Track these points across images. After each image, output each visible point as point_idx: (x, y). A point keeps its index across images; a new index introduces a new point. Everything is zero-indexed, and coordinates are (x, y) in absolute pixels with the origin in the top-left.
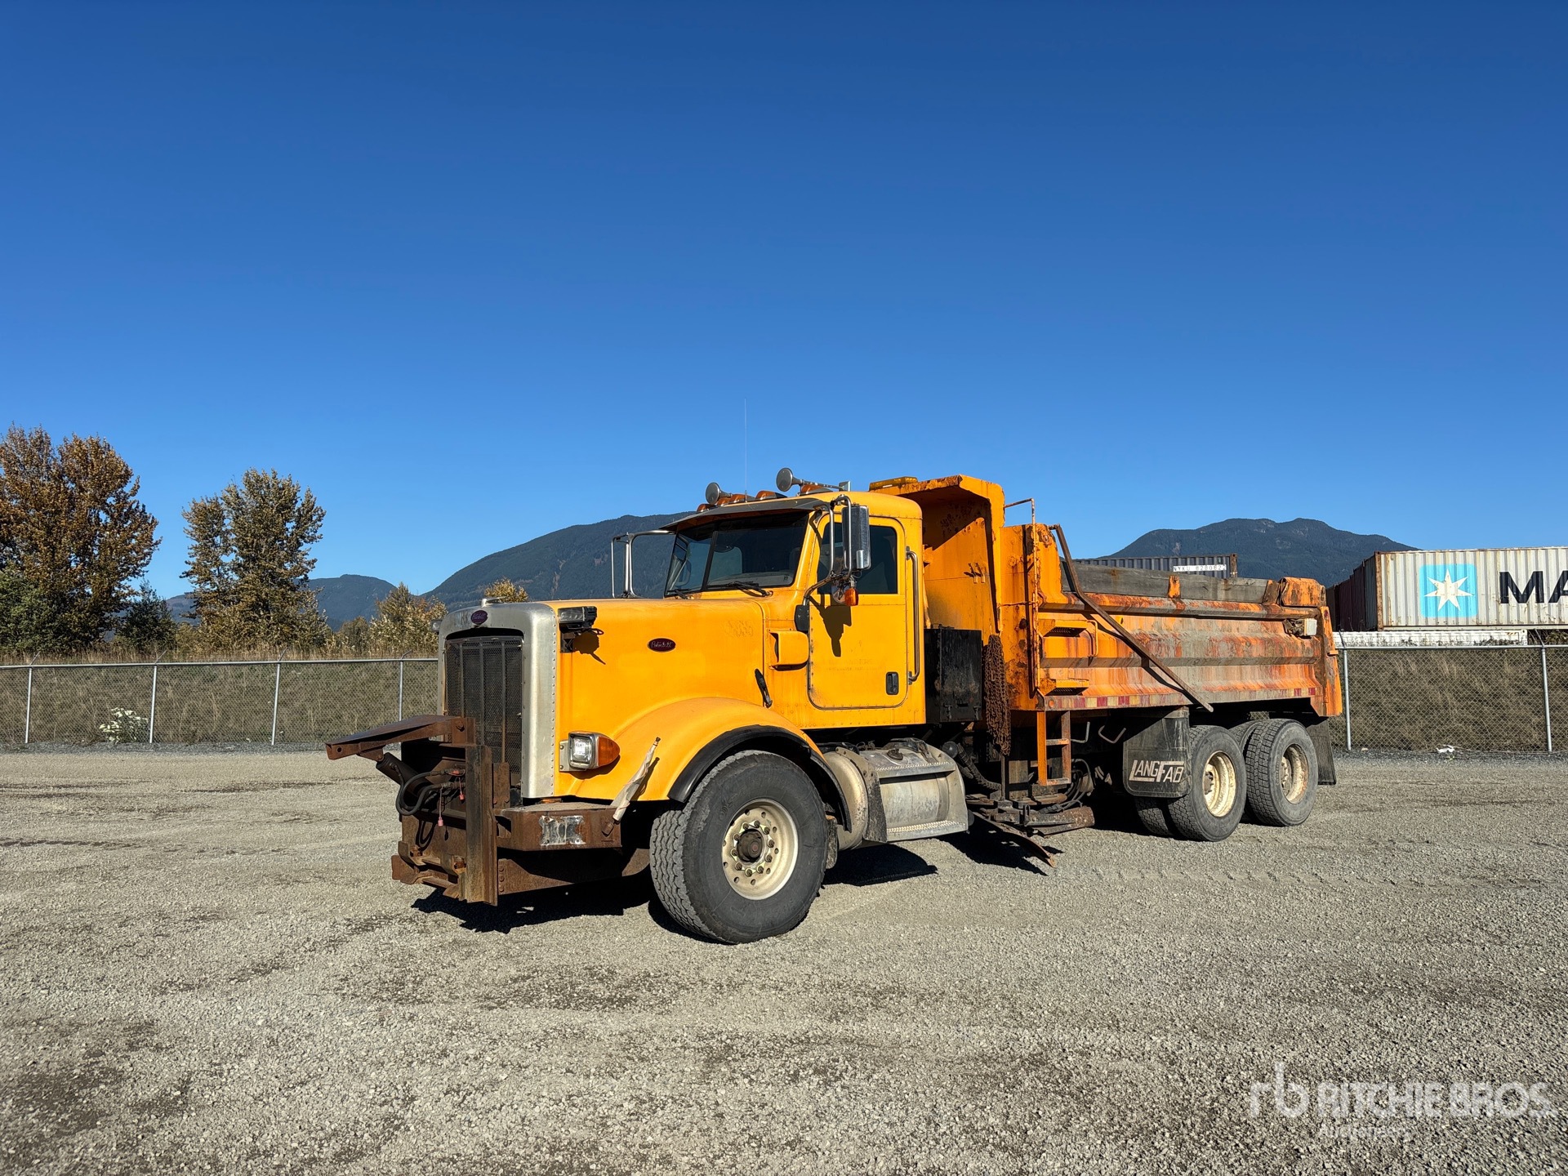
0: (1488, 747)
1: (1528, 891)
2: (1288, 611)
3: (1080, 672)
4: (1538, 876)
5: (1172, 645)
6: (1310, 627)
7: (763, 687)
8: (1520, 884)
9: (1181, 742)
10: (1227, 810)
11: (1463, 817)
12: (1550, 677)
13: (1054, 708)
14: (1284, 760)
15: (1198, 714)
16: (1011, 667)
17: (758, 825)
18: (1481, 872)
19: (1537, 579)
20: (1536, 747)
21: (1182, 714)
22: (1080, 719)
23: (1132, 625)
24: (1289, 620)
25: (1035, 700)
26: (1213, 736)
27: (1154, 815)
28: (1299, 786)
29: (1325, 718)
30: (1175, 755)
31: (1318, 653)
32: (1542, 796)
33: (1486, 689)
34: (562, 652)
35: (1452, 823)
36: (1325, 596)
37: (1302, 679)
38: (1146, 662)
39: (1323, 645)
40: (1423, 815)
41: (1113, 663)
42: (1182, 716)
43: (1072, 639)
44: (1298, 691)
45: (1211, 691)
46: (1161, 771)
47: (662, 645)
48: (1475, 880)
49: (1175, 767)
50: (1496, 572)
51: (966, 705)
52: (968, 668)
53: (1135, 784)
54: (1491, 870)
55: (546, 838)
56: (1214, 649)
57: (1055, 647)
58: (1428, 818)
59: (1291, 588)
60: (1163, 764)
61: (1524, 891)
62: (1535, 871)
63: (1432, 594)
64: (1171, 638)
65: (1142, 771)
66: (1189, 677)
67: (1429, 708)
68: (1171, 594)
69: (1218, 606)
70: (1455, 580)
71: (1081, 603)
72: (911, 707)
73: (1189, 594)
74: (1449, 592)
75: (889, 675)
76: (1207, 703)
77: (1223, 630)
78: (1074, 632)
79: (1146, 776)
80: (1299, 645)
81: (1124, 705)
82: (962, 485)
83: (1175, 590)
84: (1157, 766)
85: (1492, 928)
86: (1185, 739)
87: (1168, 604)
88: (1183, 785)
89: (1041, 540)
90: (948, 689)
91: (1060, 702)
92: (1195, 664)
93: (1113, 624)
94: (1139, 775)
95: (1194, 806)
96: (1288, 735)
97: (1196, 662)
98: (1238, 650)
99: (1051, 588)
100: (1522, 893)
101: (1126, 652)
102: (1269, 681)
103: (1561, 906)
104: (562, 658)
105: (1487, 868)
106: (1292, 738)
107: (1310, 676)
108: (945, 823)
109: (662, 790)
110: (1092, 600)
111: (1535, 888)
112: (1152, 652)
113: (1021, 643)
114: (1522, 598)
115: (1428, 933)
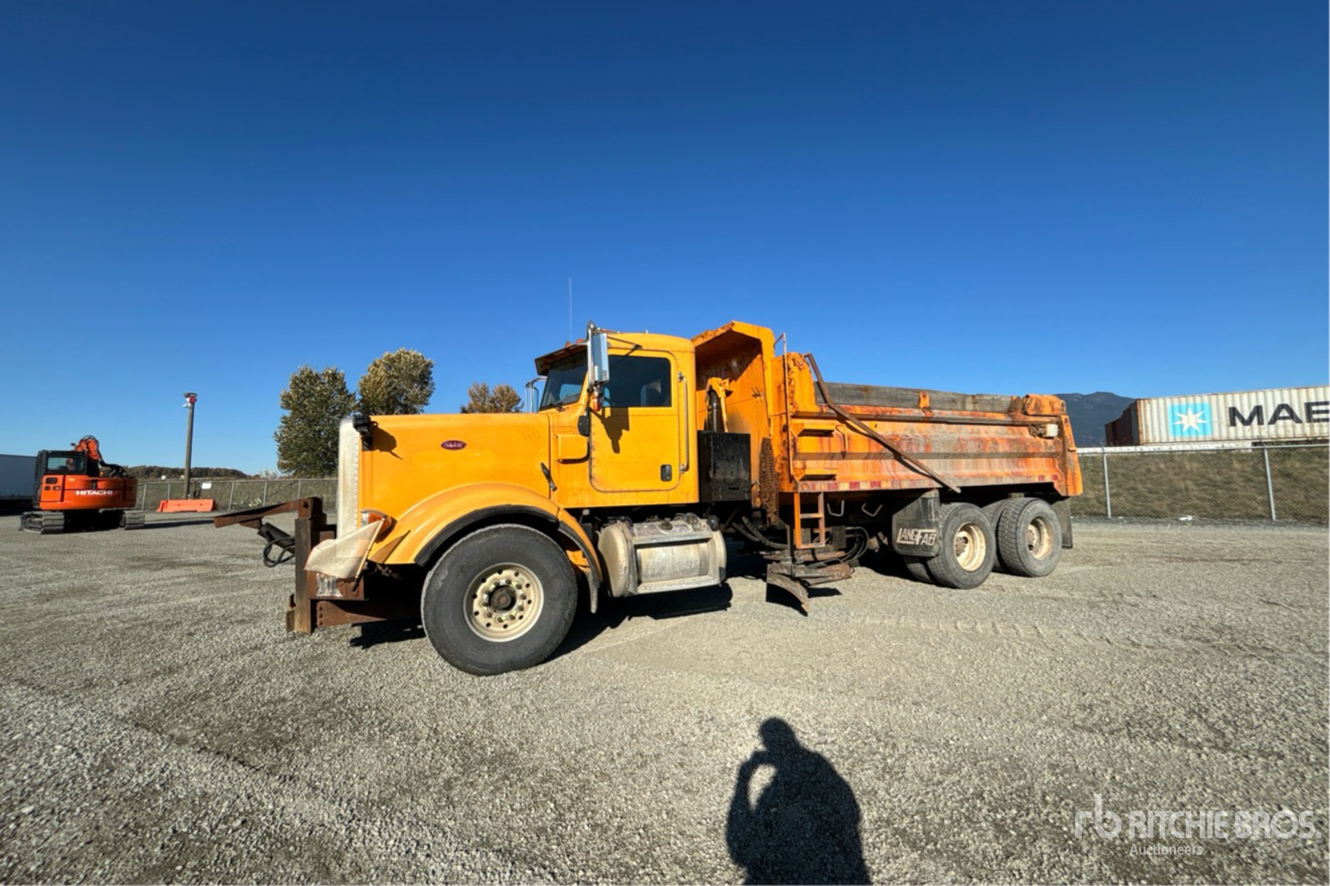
0: (1221, 516)
1: (1259, 663)
2: (1032, 419)
3: (835, 463)
4: (1271, 643)
5: (922, 442)
6: (1052, 430)
7: (548, 476)
8: (1250, 652)
9: (933, 515)
10: (978, 566)
11: (1193, 572)
12: (1272, 470)
13: (806, 490)
14: (1031, 528)
15: (946, 495)
16: (779, 460)
17: (509, 582)
18: (1205, 633)
19: (1258, 411)
20: (1261, 517)
21: (933, 494)
22: (832, 499)
23: (884, 429)
24: (1034, 425)
25: (793, 485)
26: (962, 512)
27: (917, 568)
28: (1045, 548)
29: (1066, 497)
30: (929, 525)
31: (1060, 450)
32: (1269, 556)
33: (1219, 478)
34: (363, 450)
35: (1182, 578)
36: (1065, 408)
37: (1046, 469)
38: (898, 456)
39: (1064, 444)
40: (1157, 570)
41: (867, 456)
42: (933, 496)
43: (825, 439)
44: (1042, 477)
45: (960, 477)
46: (918, 537)
47: (456, 445)
48: (1199, 643)
49: (929, 534)
50: (1226, 407)
51: (737, 489)
52: (738, 462)
53: (901, 546)
54: (1217, 631)
55: (320, 590)
56: (962, 446)
57: (808, 445)
58: (1161, 573)
59: (1034, 402)
60: (920, 531)
61: (1256, 662)
62: (1267, 635)
63: (1178, 423)
64: (921, 438)
65: (906, 536)
66: (937, 468)
67: (1173, 492)
68: (922, 405)
69: (967, 415)
70: (1195, 412)
71: (832, 411)
72: (686, 489)
73: (939, 406)
74: (1191, 421)
75: (663, 467)
76: (955, 486)
77: (972, 432)
78: (828, 433)
79: (909, 540)
80: (1043, 445)
81: (876, 488)
82: (735, 329)
83: (925, 403)
84: (916, 533)
85: (1214, 716)
86: (937, 513)
87: (917, 413)
88: (936, 548)
89: (795, 365)
90: (719, 476)
91: (814, 486)
92: (946, 458)
93: (864, 427)
94: (903, 539)
95: (946, 564)
96: (1033, 510)
97: (946, 456)
98: (985, 447)
99: (806, 400)
100: (1253, 665)
101: (876, 448)
102: (1016, 470)
103: (1303, 687)
104: (363, 456)
105: (1212, 629)
106: (1036, 512)
107: (1054, 466)
108: (703, 578)
109: (410, 555)
110: (843, 410)
111: (1268, 658)
112: (903, 449)
113: (784, 443)
114: (1247, 423)
115: (1131, 717)
